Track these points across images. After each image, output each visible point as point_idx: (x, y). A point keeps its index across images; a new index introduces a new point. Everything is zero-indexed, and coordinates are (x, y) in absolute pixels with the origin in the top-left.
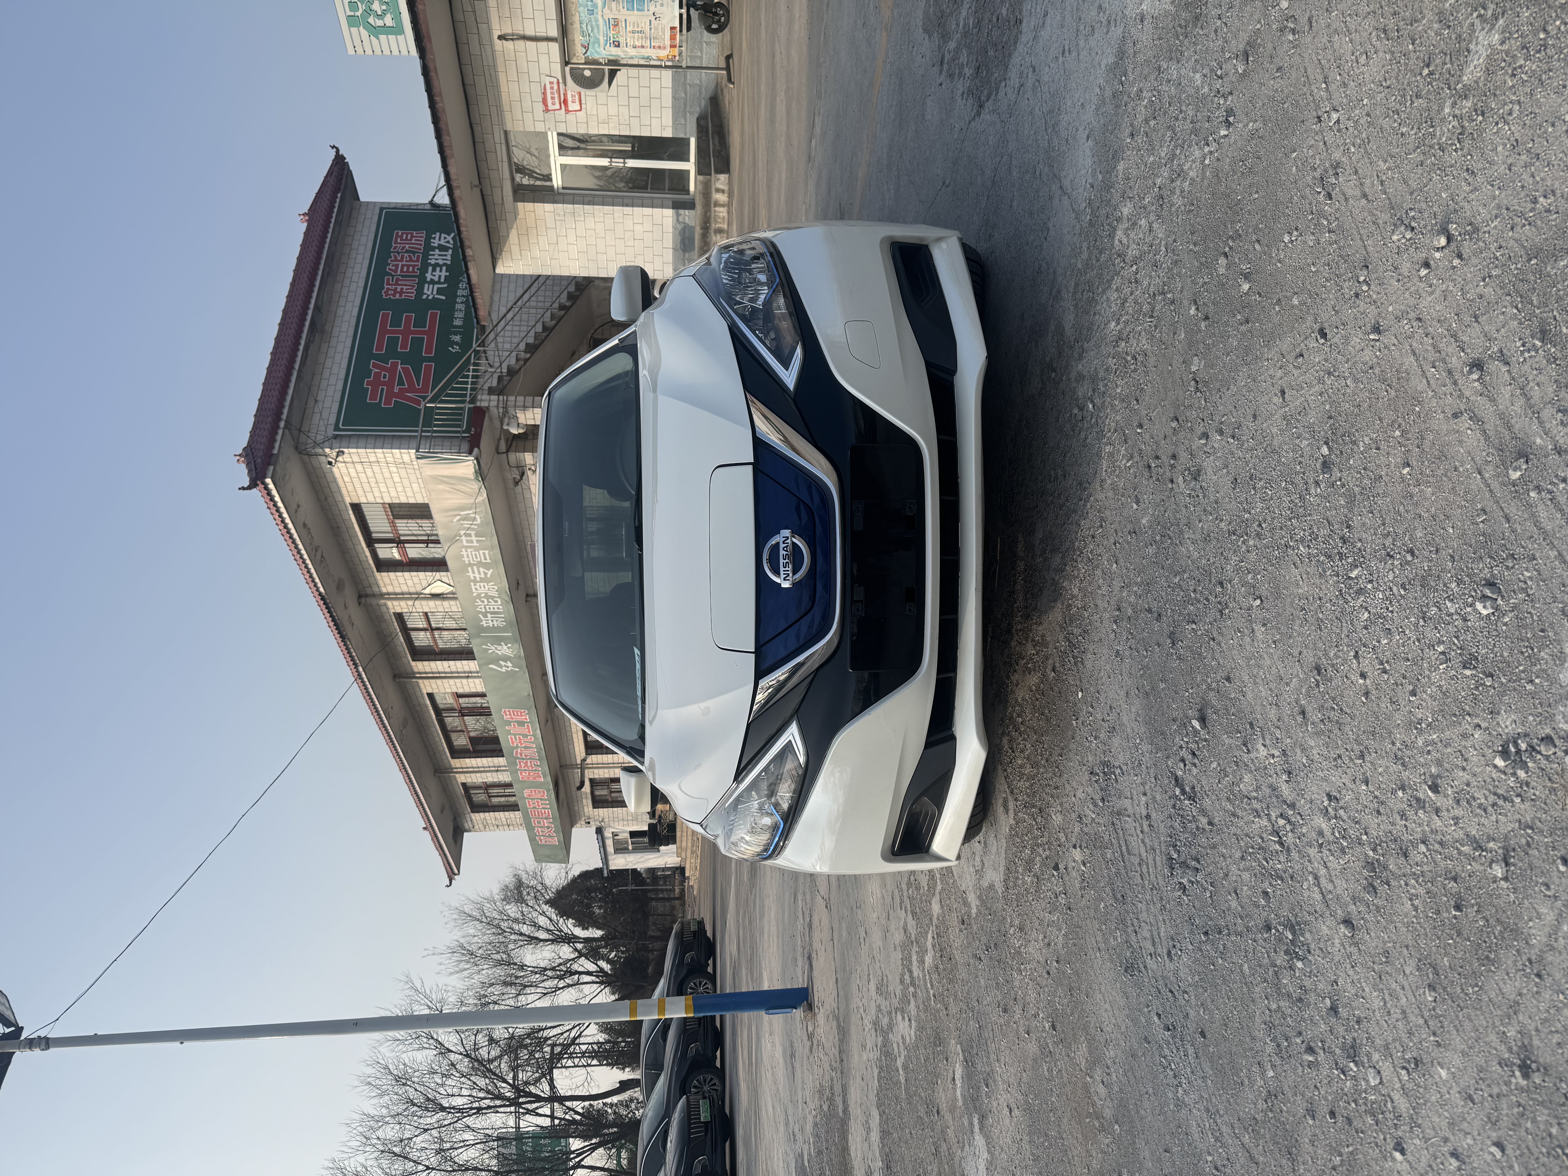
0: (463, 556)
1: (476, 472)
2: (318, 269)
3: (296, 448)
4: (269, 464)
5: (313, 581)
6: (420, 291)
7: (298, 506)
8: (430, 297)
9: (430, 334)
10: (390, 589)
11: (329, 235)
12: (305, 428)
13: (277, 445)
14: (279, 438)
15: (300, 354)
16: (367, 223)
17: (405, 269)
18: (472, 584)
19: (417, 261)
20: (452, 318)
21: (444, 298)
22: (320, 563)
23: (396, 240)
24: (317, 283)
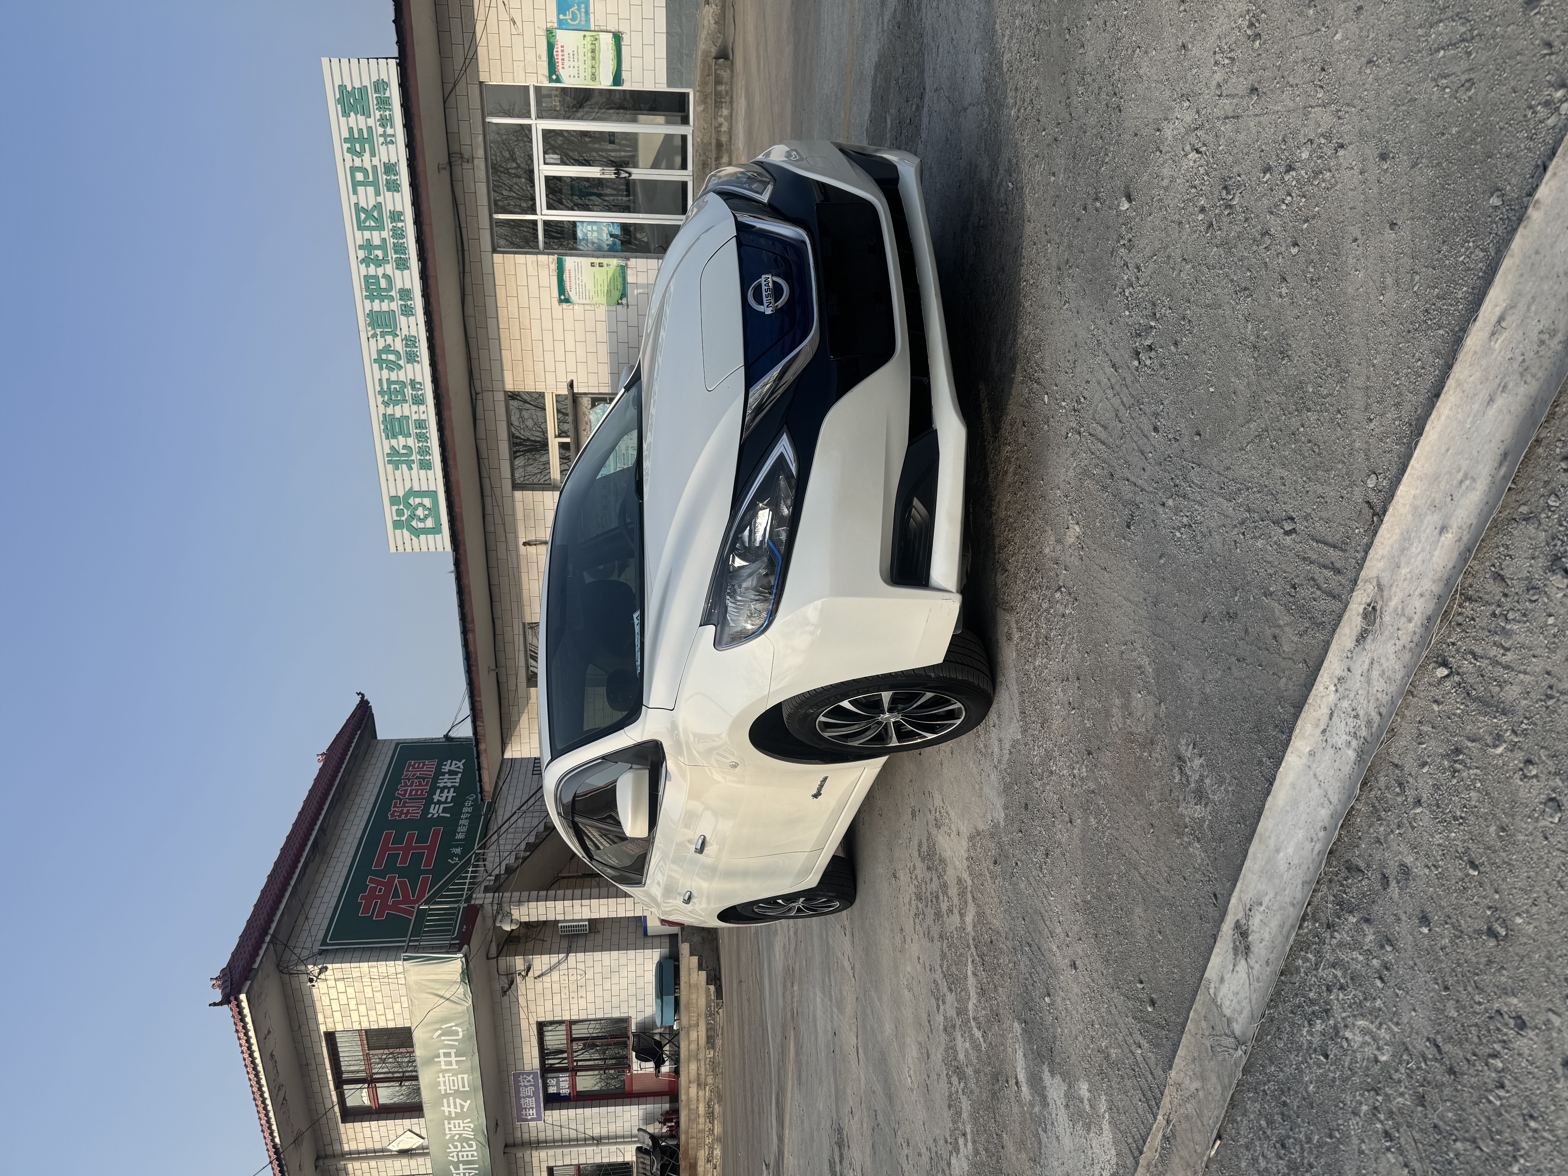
0: (439, 1084)
1: (463, 972)
2: (329, 794)
3: (278, 966)
4: (246, 979)
5: (270, 1128)
6: (426, 810)
7: (269, 1032)
8: (435, 816)
9: (431, 849)
10: (353, 1146)
11: (344, 766)
12: (291, 944)
13: (258, 960)
14: (262, 952)
15: (298, 871)
16: (382, 757)
17: (414, 792)
18: (446, 1122)
19: (426, 785)
20: (455, 832)
21: (449, 815)
22: (281, 1105)
23: (408, 768)
24: (326, 807)
